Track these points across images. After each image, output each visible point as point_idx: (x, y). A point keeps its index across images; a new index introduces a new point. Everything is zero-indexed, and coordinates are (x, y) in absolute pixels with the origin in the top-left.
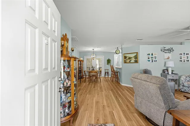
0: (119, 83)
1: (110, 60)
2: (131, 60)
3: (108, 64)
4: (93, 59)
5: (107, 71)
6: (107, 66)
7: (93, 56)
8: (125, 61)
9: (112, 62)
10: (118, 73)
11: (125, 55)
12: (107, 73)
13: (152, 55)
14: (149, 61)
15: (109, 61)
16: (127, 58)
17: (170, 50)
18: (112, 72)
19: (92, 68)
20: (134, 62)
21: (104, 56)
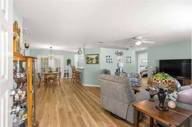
0: (81, 84)
1: (70, 60)
2: (93, 61)
3: (68, 64)
4: (51, 59)
5: (66, 72)
6: (67, 66)
7: (51, 56)
8: (87, 61)
9: (72, 62)
10: (80, 74)
11: (87, 56)
12: (66, 75)
13: (109, 57)
14: (107, 62)
15: (69, 62)
16: (89, 59)
17: (121, 54)
18: (73, 73)
19: (49, 69)
20: (95, 63)
21: (63, 56)
